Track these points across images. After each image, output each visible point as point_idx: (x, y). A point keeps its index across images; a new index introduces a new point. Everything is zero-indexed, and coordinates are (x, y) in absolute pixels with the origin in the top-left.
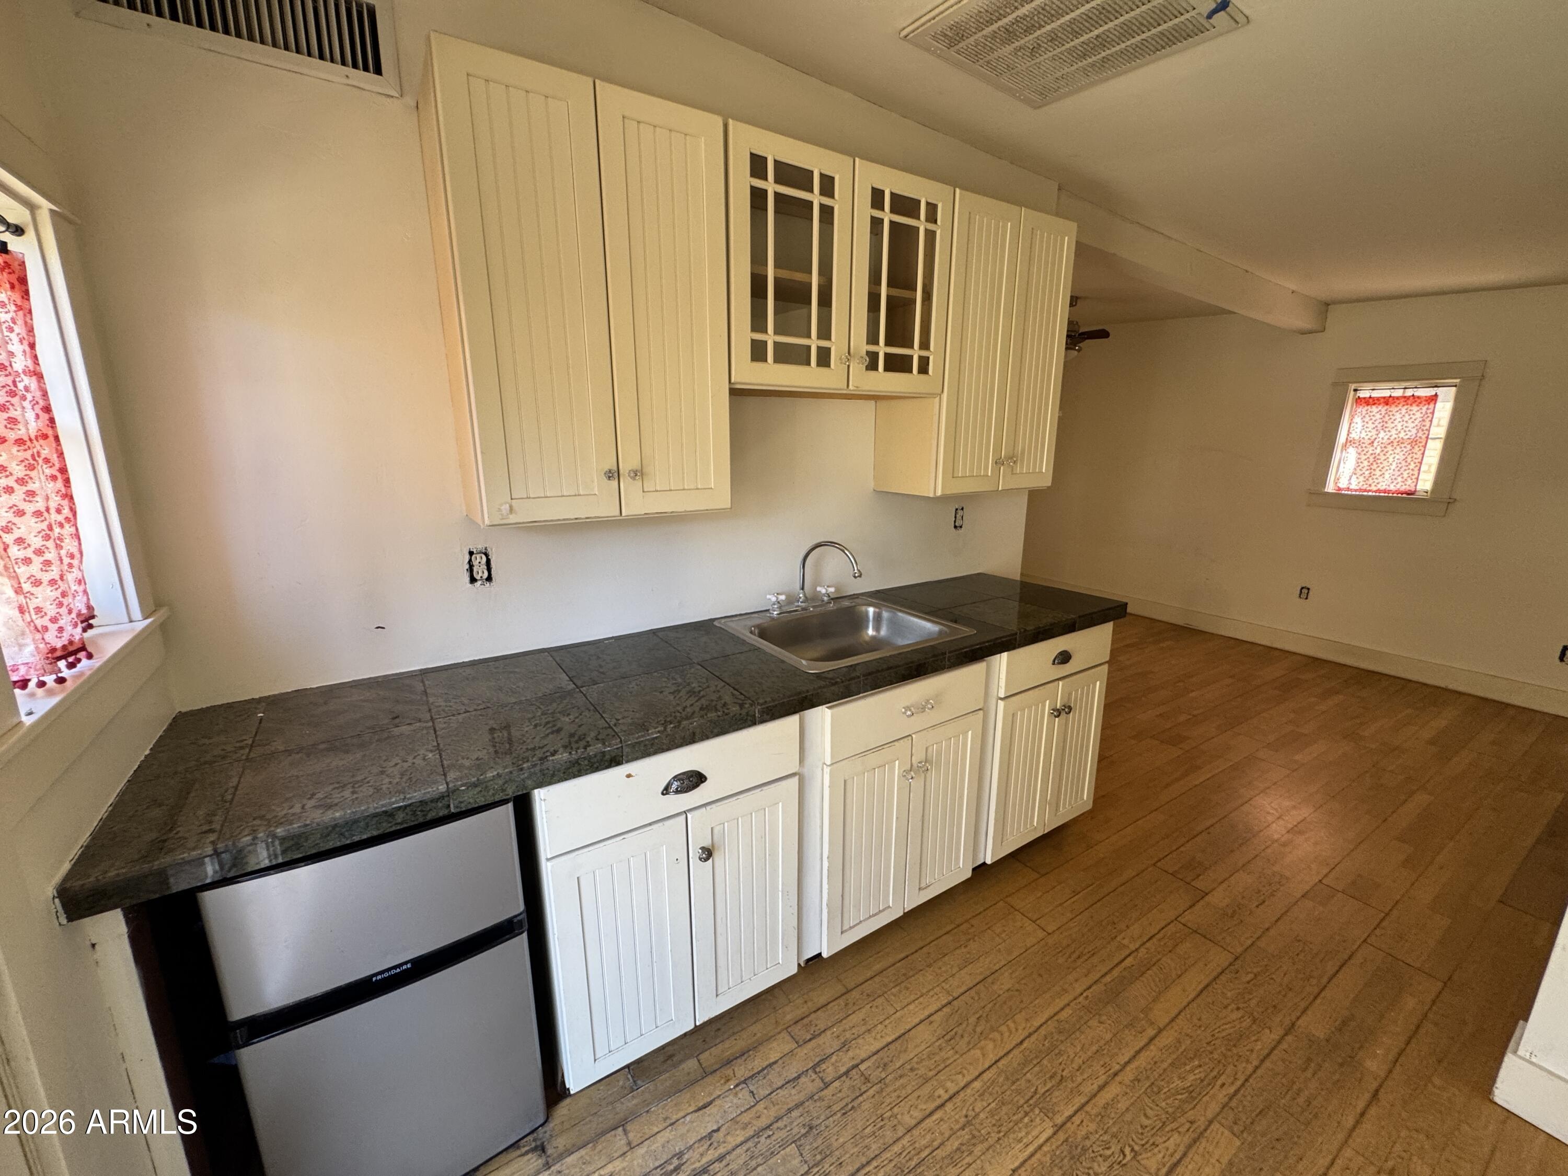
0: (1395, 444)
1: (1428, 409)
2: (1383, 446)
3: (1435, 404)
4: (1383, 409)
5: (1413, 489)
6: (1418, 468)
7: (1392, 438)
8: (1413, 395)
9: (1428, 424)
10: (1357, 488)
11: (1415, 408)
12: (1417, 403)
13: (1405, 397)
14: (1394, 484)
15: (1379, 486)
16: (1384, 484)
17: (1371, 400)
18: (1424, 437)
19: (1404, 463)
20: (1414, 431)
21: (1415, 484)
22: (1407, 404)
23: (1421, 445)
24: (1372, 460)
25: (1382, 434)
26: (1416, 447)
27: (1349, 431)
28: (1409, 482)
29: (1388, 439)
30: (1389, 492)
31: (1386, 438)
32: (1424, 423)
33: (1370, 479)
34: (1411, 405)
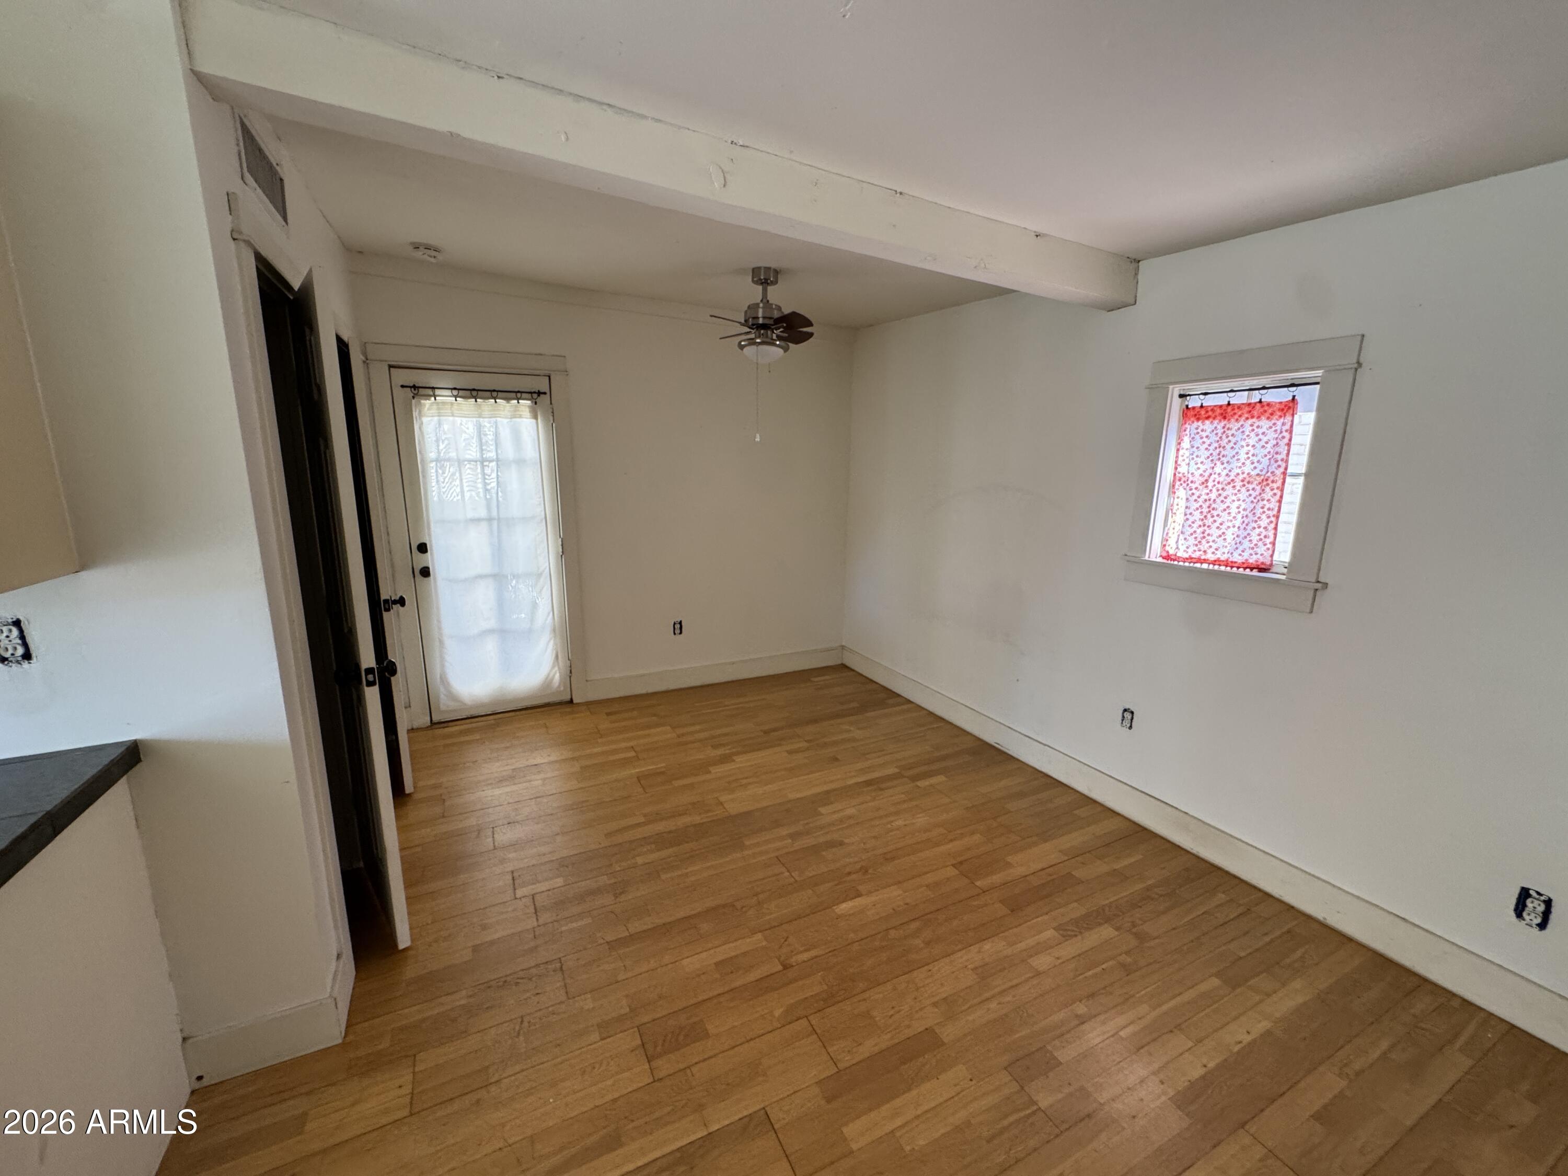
0: (1238, 484)
1: (1283, 424)
2: (1220, 486)
3: (1293, 415)
4: (1219, 425)
5: (1268, 563)
6: (1273, 526)
7: (1232, 475)
8: (1260, 402)
9: (1283, 449)
10: (1186, 555)
11: (1264, 423)
12: (1267, 415)
13: (1249, 404)
14: (1239, 551)
15: (1218, 555)
16: (1226, 550)
17: (1203, 412)
18: (1279, 472)
19: (1251, 517)
20: (1265, 461)
21: (1270, 552)
22: (1253, 417)
23: (1275, 486)
24: (1205, 510)
25: (1218, 469)
26: (1267, 489)
27: (1176, 462)
28: (1262, 549)
29: (1227, 475)
30: (1231, 564)
31: (1224, 473)
32: (1277, 449)
33: (1204, 541)
34: (1259, 417)
